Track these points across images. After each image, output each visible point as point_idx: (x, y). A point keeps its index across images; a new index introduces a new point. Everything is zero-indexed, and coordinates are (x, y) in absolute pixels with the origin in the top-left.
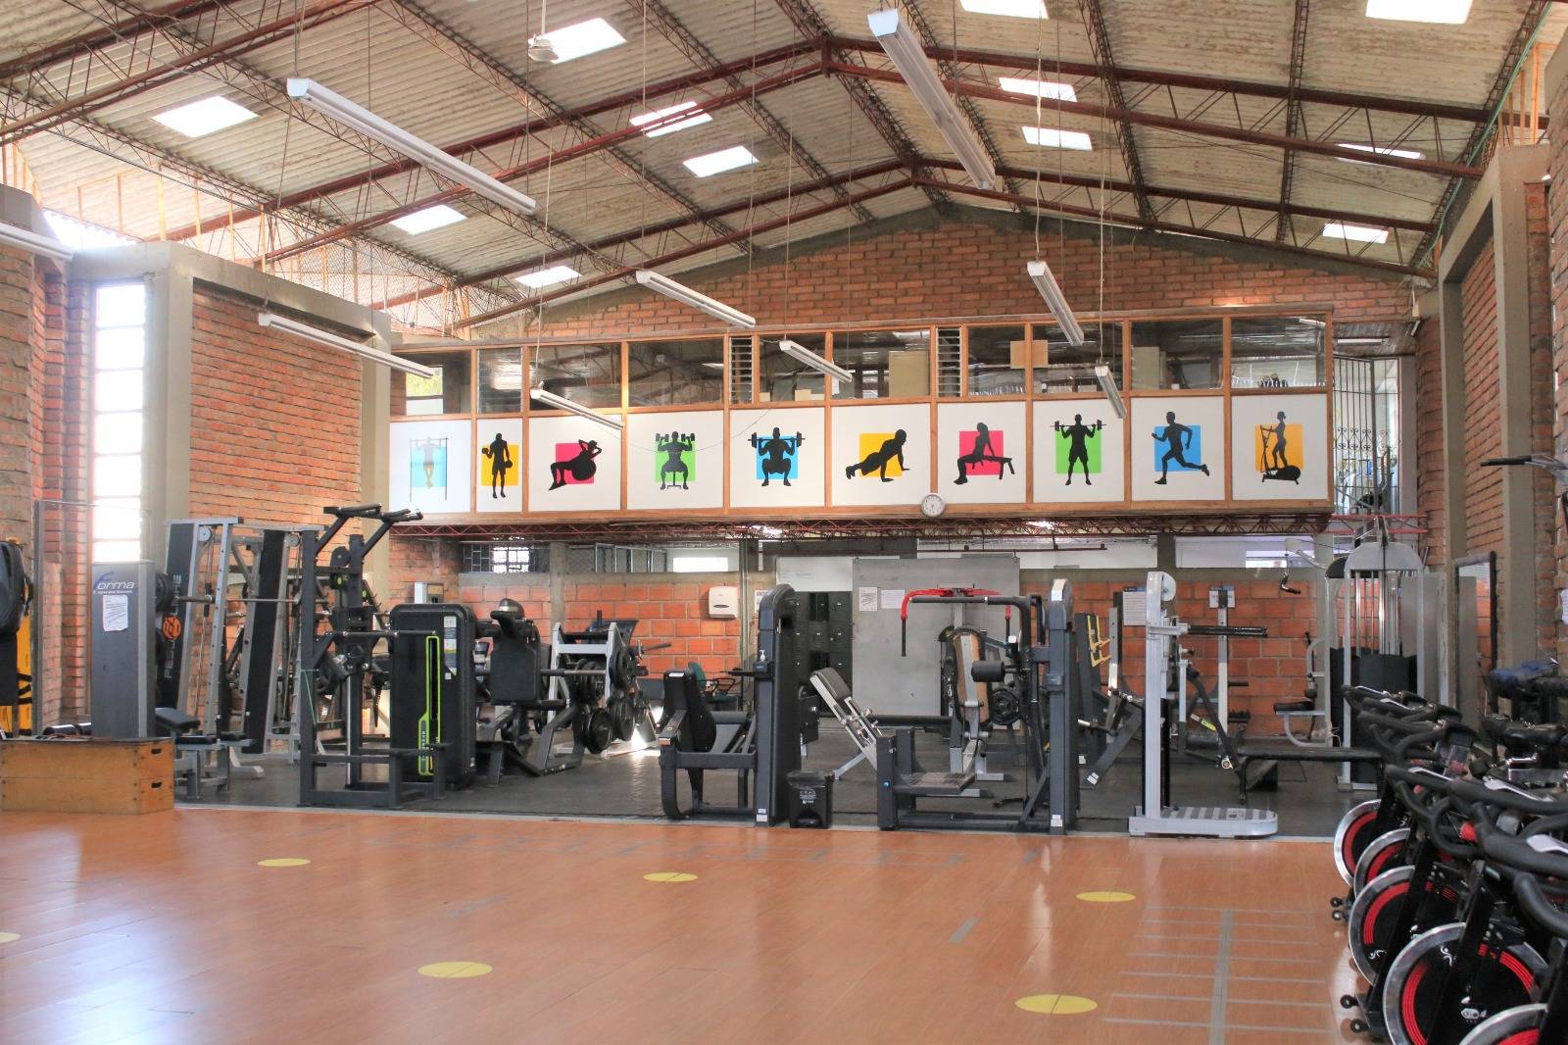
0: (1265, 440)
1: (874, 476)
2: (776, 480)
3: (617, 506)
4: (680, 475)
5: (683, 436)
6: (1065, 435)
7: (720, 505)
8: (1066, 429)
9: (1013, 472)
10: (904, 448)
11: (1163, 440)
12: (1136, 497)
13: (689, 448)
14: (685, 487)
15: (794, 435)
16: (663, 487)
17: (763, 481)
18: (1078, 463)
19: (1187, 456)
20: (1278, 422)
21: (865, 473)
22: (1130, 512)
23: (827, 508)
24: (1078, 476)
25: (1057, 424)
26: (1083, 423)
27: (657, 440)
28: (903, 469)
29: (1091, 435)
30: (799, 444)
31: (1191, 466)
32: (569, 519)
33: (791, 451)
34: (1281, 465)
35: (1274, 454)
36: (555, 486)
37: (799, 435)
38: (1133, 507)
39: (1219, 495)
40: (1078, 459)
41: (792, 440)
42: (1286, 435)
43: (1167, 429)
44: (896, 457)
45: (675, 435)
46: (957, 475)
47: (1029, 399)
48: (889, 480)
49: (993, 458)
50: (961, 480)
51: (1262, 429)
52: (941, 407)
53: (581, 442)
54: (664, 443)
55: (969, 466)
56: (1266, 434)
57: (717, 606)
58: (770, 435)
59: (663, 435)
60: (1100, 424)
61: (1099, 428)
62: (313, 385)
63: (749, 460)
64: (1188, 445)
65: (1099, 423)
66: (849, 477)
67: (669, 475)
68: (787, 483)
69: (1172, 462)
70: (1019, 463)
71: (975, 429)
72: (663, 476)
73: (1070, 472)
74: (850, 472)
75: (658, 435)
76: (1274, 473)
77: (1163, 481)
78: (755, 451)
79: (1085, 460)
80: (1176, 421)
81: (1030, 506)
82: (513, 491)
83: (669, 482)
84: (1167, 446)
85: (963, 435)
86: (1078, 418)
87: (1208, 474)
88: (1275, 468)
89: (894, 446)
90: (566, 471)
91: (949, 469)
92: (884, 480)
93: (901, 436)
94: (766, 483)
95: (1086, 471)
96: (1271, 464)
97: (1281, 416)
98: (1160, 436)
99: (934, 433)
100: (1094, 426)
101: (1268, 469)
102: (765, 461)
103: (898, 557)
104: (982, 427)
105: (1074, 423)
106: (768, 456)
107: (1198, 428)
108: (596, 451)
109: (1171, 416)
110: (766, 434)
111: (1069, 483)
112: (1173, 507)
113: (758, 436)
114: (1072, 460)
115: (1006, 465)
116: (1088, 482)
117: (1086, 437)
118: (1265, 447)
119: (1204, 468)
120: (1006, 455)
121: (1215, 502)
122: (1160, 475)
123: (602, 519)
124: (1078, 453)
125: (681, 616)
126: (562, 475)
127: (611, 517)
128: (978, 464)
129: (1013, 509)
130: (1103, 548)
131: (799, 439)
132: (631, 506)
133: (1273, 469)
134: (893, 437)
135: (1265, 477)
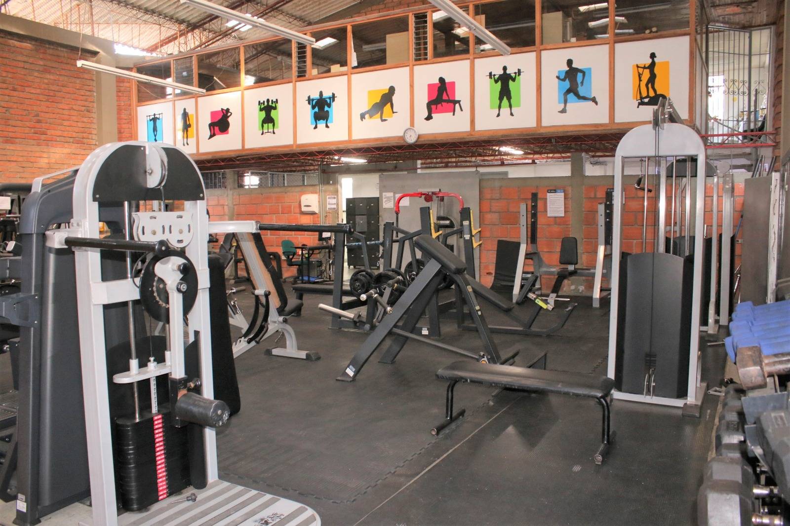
0: (640, 75)
1: (376, 119)
2: (321, 124)
3: (240, 147)
4: (271, 125)
5: (272, 100)
6: (496, 81)
7: (292, 143)
8: (496, 77)
9: (462, 110)
10: (394, 98)
11: (564, 80)
12: (545, 123)
13: (275, 108)
14: (274, 133)
15: (331, 95)
16: (262, 134)
17: (314, 126)
18: (505, 100)
19: (582, 91)
20: (650, 61)
21: (371, 117)
22: (540, 134)
23: (350, 141)
24: (505, 110)
25: (491, 73)
26: (508, 72)
27: (259, 104)
28: (393, 113)
29: (514, 80)
30: (334, 100)
31: (584, 98)
32: (218, 156)
33: (329, 106)
34: (652, 94)
35: (647, 85)
36: (211, 136)
37: (333, 94)
38: (542, 131)
39: (604, 119)
40: (505, 98)
41: (330, 98)
42: (656, 70)
43: (567, 72)
44: (389, 105)
45: (268, 100)
46: (426, 114)
47: (471, 57)
48: (385, 120)
49: (449, 101)
50: (429, 118)
51: (638, 67)
52: (416, 68)
53: (222, 109)
54: (262, 106)
55: (433, 107)
56: (641, 70)
57: (305, 206)
58: (317, 96)
59: (262, 102)
60: (519, 72)
61: (519, 75)
62: (46, 81)
63: (306, 112)
64: (582, 83)
65: (519, 70)
66: (362, 120)
67: (266, 126)
68: (327, 126)
69: (571, 96)
70: (466, 104)
71: (437, 81)
72: (263, 126)
73: (500, 107)
74: (362, 117)
75: (259, 102)
76: (646, 100)
77: (563, 111)
78: (310, 107)
79: (509, 98)
80: (574, 66)
81: (473, 133)
82: (192, 141)
83: (265, 131)
84: (567, 84)
85: (430, 86)
86: (505, 68)
87: (596, 103)
88: (647, 97)
89: (387, 98)
90: (215, 127)
91: (422, 110)
92: (383, 120)
93: (392, 90)
94: (316, 127)
95: (510, 106)
96: (644, 94)
97: (653, 56)
98: (562, 77)
99: (412, 86)
100: (515, 73)
101: (642, 98)
102: (315, 113)
103: (406, 173)
104: (442, 80)
105: (502, 72)
106: (316, 109)
107: (590, 69)
108: (229, 114)
109: (570, 62)
110: (316, 96)
111: (498, 115)
112: (571, 129)
113: (311, 97)
114: (501, 99)
115: (457, 105)
116: (512, 114)
117: (511, 82)
118: (640, 80)
119: (594, 100)
120: (457, 99)
121: (601, 125)
122: (562, 106)
123: (233, 155)
124: (505, 93)
125: (290, 212)
126: (214, 129)
127: (237, 154)
128: (439, 106)
129: (461, 136)
130: (534, 162)
131: (333, 97)
132: (247, 147)
133: (646, 97)
134: (387, 92)
135: (640, 104)
